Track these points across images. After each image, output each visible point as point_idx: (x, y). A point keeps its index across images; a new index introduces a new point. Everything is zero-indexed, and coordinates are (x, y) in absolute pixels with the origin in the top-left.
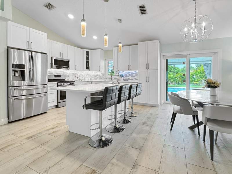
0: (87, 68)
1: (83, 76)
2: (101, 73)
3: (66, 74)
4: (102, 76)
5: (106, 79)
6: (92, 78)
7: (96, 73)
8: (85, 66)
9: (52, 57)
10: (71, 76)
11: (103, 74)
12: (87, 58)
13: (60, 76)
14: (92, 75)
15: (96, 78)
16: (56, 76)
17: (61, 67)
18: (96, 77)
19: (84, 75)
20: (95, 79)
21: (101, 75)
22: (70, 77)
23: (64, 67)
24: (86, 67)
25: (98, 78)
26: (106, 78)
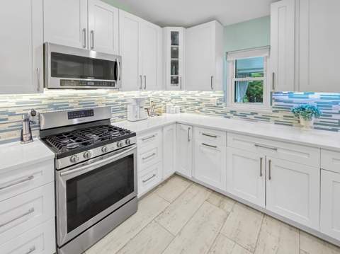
0: (175, 81)
1: (164, 102)
2: (211, 95)
3: (113, 101)
4: (216, 105)
5: (229, 115)
6: (186, 107)
7: (198, 95)
8: (169, 76)
9: (44, 45)
10: (128, 106)
11: (220, 100)
12: (175, 54)
13: (89, 113)
14: (184, 99)
15: (197, 107)
16: (72, 115)
17: (86, 84)
18: (196, 105)
19: (163, 98)
20: (193, 111)
21: (214, 101)
22: (126, 109)
23: (97, 84)
24: (172, 77)
25: (204, 110)
26: (232, 112)
